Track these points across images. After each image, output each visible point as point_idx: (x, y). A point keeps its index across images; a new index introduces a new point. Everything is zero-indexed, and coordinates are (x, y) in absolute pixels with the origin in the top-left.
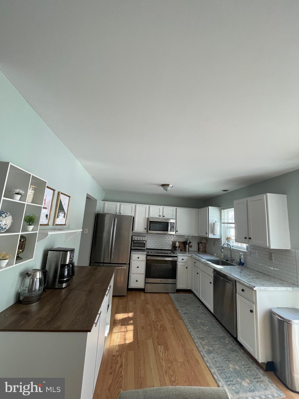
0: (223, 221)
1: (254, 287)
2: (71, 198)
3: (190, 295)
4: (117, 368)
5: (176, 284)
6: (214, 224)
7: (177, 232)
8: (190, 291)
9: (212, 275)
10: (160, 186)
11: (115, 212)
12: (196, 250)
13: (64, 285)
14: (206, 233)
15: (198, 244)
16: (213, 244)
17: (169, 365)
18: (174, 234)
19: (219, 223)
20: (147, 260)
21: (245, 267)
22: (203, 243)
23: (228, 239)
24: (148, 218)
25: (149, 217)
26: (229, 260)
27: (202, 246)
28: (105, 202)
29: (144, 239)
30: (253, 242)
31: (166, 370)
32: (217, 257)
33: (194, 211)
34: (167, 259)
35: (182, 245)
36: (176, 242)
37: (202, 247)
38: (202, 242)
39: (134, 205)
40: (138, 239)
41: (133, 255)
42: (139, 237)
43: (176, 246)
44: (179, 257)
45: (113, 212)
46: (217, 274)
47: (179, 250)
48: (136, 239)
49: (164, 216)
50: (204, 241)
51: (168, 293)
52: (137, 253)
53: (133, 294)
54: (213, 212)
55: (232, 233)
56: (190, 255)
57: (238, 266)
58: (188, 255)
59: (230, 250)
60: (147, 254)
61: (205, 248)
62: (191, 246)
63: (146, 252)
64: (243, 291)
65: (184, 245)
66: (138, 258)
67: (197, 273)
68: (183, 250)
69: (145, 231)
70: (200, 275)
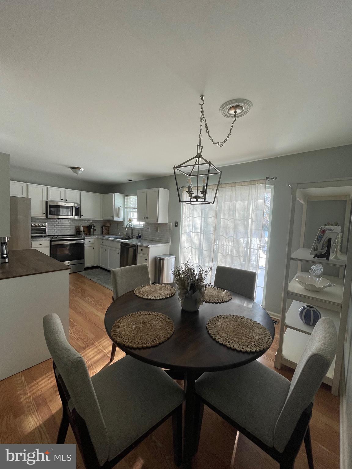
0: (126, 207)
1: (148, 246)
3: (97, 270)
5: (83, 263)
6: (119, 208)
7: (81, 216)
8: (97, 267)
9: (120, 247)
12: (100, 233)
14: (112, 217)
15: (102, 228)
16: (116, 226)
18: (79, 218)
19: (123, 208)
20: (51, 245)
21: (142, 239)
22: (107, 226)
23: (130, 220)
24: (47, 202)
25: (47, 200)
26: (130, 236)
27: (106, 229)
29: (43, 225)
30: (149, 220)
32: (121, 236)
33: (99, 196)
35: (87, 229)
36: (80, 227)
37: (105, 230)
39: (24, 184)
40: (36, 225)
41: (32, 242)
42: (38, 223)
43: (81, 230)
44: (86, 239)
46: (124, 246)
47: (84, 234)
48: (33, 225)
49: (67, 200)
50: (108, 224)
51: (77, 272)
52: (38, 239)
54: (118, 199)
55: (134, 216)
56: (97, 237)
57: (138, 239)
58: (94, 237)
59: (133, 229)
60: (50, 240)
61: (108, 230)
62: (95, 230)
63: (49, 239)
64: (142, 250)
65: (89, 230)
66: (41, 244)
67: (105, 250)
68: (88, 234)
69: (44, 216)
70: (107, 252)
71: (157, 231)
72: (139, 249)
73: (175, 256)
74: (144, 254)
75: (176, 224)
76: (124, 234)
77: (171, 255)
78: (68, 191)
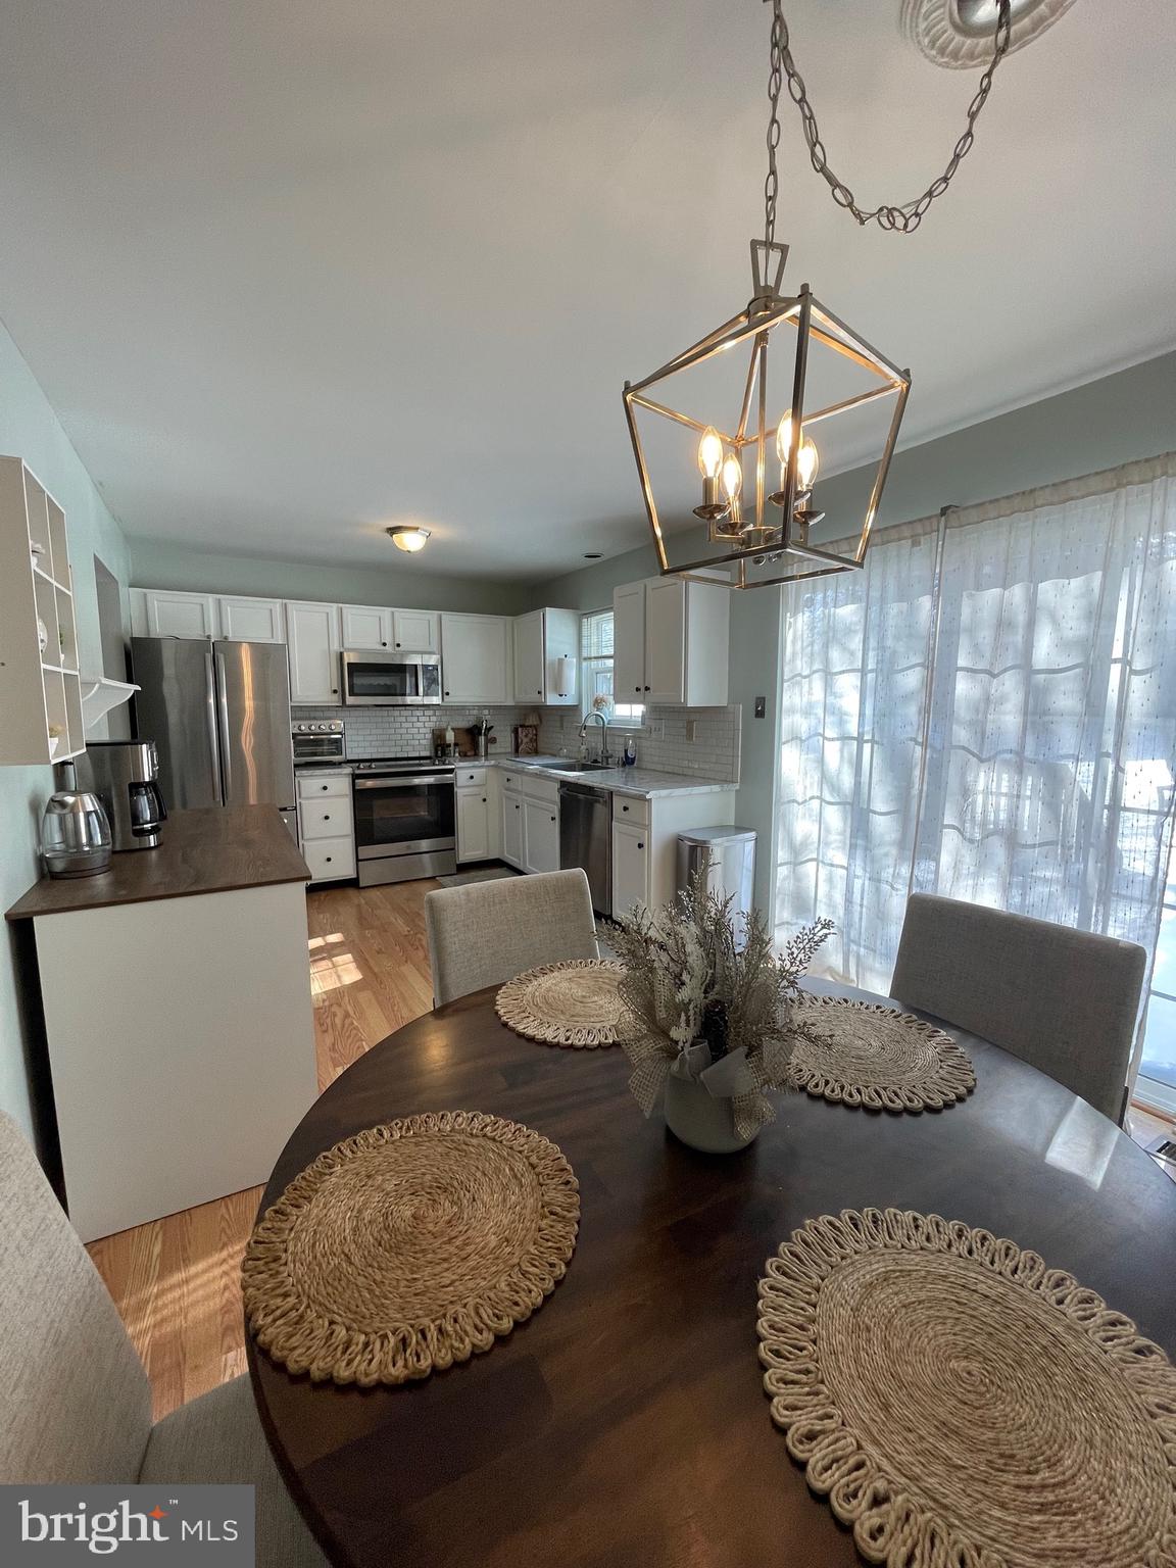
0: (585, 655)
1: (649, 793)
3: (496, 871)
5: (454, 849)
6: (561, 661)
7: (446, 698)
8: (495, 862)
9: (557, 798)
10: (383, 531)
11: (201, 632)
12: (510, 748)
14: (539, 692)
15: (516, 731)
16: (558, 724)
18: (440, 702)
19: (575, 660)
20: (356, 792)
21: (637, 768)
22: (531, 726)
23: (598, 703)
24: (341, 653)
25: (342, 650)
26: (599, 757)
27: (526, 736)
28: (145, 595)
29: (333, 727)
30: (655, 696)
32: (566, 757)
33: (498, 624)
34: (417, 781)
35: (464, 739)
36: (446, 729)
37: (525, 740)
38: (527, 724)
39: (276, 605)
40: (313, 728)
42: (317, 722)
43: (447, 742)
44: (459, 772)
45: (195, 633)
46: (570, 793)
47: (457, 755)
48: (303, 728)
49: (398, 645)
50: (532, 720)
51: (434, 878)
52: (318, 772)
53: (322, 898)
54: (557, 626)
56: (493, 762)
57: (621, 769)
58: (487, 763)
59: (605, 731)
60: (353, 775)
63: (348, 770)
64: (625, 809)
65: (473, 739)
66: (325, 788)
67: (517, 807)
68: (469, 752)
69: (335, 700)
70: (523, 813)
71: (690, 735)
72: (618, 804)
73: (753, 834)
74: (635, 824)
75: (757, 708)
76: (579, 752)
77: (740, 829)
78: (402, 614)
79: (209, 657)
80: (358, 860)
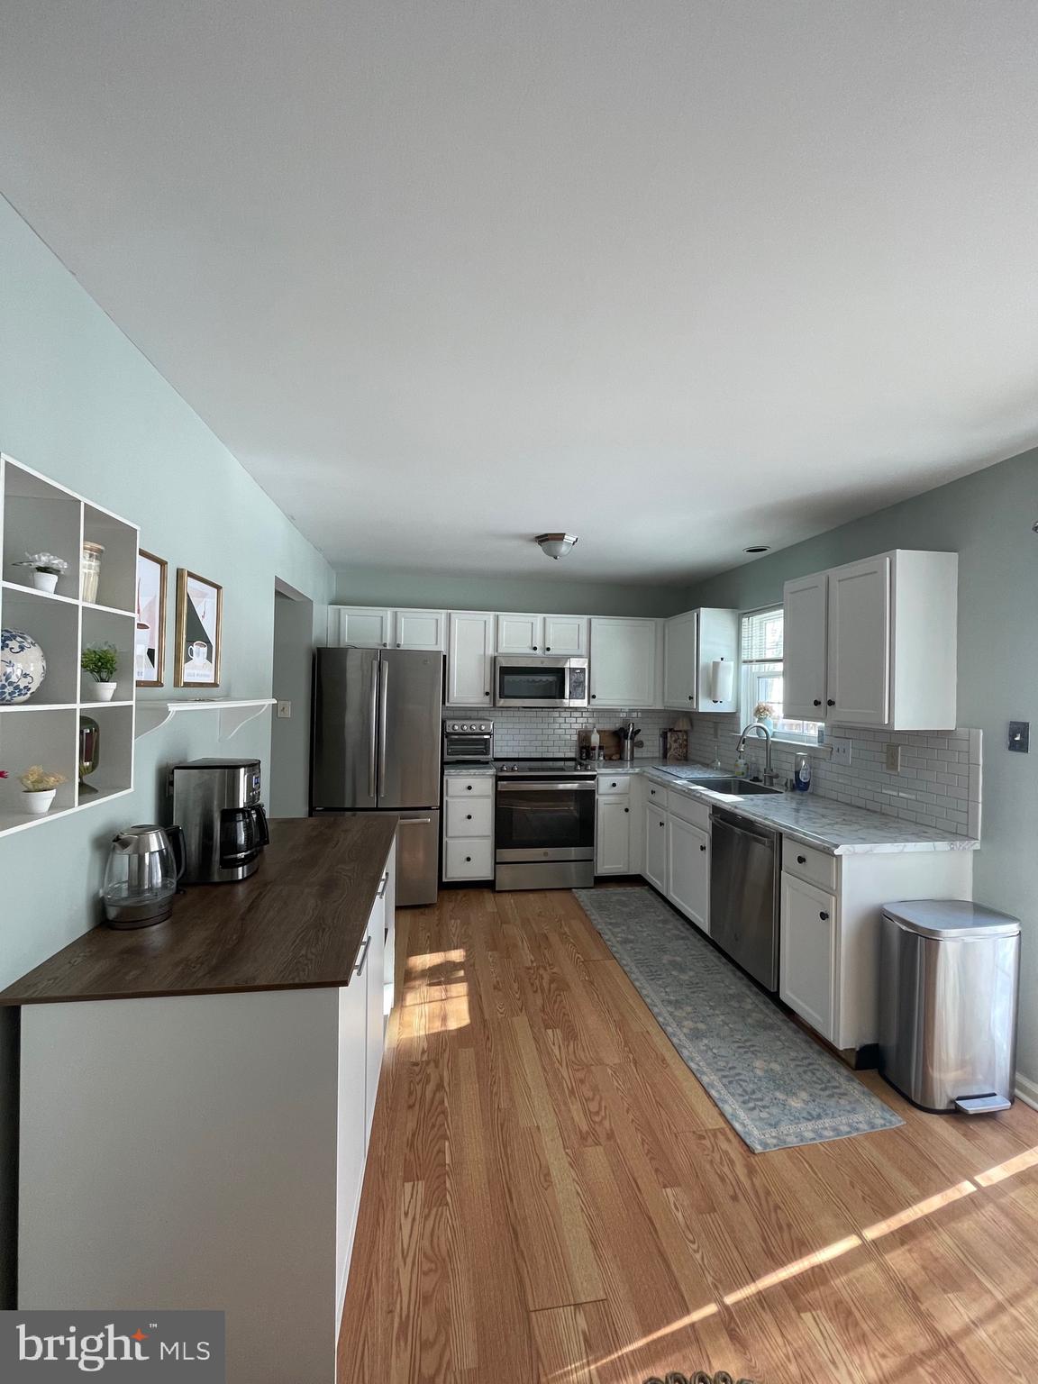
0: (744, 657)
1: (837, 846)
2: (223, 591)
3: (637, 891)
4: (427, 1093)
5: (592, 860)
6: (716, 665)
7: (592, 700)
8: (637, 880)
9: (708, 824)
10: (532, 540)
11: (379, 642)
12: (657, 755)
13: (241, 872)
14: (691, 698)
15: (664, 735)
16: (712, 731)
17: (580, 1075)
18: (585, 705)
19: (733, 663)
20: (499, 796)
21: (812, 794)
22: (680, 731)
23: (760, 712)
24: (495, 657)
25: (496, 654)
26: (761, 777)
27: (675, 741)
28: (339, 609)
29: (483, 728)
30: (841, 713)
31: (572, 1088)
32: (723, 770)
33: (649, 626)
34: (562, 786)
35: (611, 742)
36: (591, 732)
37: (674, 745)
38: (676, 729)
39: (442, 614)
40: (465, 728)
41: (450, 781)
42: (469, 723)
43: (593, 745)
44: (602, 779)
45: (373, 642)
46: (724, 822)
47: (602, 758)
48: (456, 727)
49: (548, 649)
50: (682, 725)
51: (571, 889)
52: (464, 772)
53: (459, 898)
54: (713, 626)
55: (775, 693)
56: (637, 770)
57: (790, 794)
58: (631, 771)
59: (768, 746)
60: (496, 776)
62: (640, 744)
63: (493, 770)
64: (801, 861)
65: (619, 742)
66: (470, 788)
67: (661, 824)
68: (614, 757)
69: (485, 702)
70: (668, 830)
71: (892, 764)
72: (790, 852)
74: (814, 883)
76: (736, 766)
78: (553, 619)
79: (376, 664)
80: (496, 863)
